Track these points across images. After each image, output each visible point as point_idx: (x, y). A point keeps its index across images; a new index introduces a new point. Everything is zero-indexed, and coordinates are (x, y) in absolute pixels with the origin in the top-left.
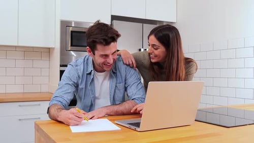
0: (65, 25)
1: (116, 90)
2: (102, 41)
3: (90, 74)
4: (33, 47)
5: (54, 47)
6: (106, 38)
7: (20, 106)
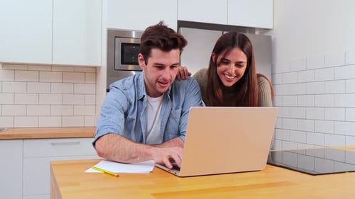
0: (113, 35)
1: (170, 119)
2: (160, 42)
3: (142, 100)
4: (74, 67)
5: (99, 65)
6: (166, 39)
7: (53, 144)
